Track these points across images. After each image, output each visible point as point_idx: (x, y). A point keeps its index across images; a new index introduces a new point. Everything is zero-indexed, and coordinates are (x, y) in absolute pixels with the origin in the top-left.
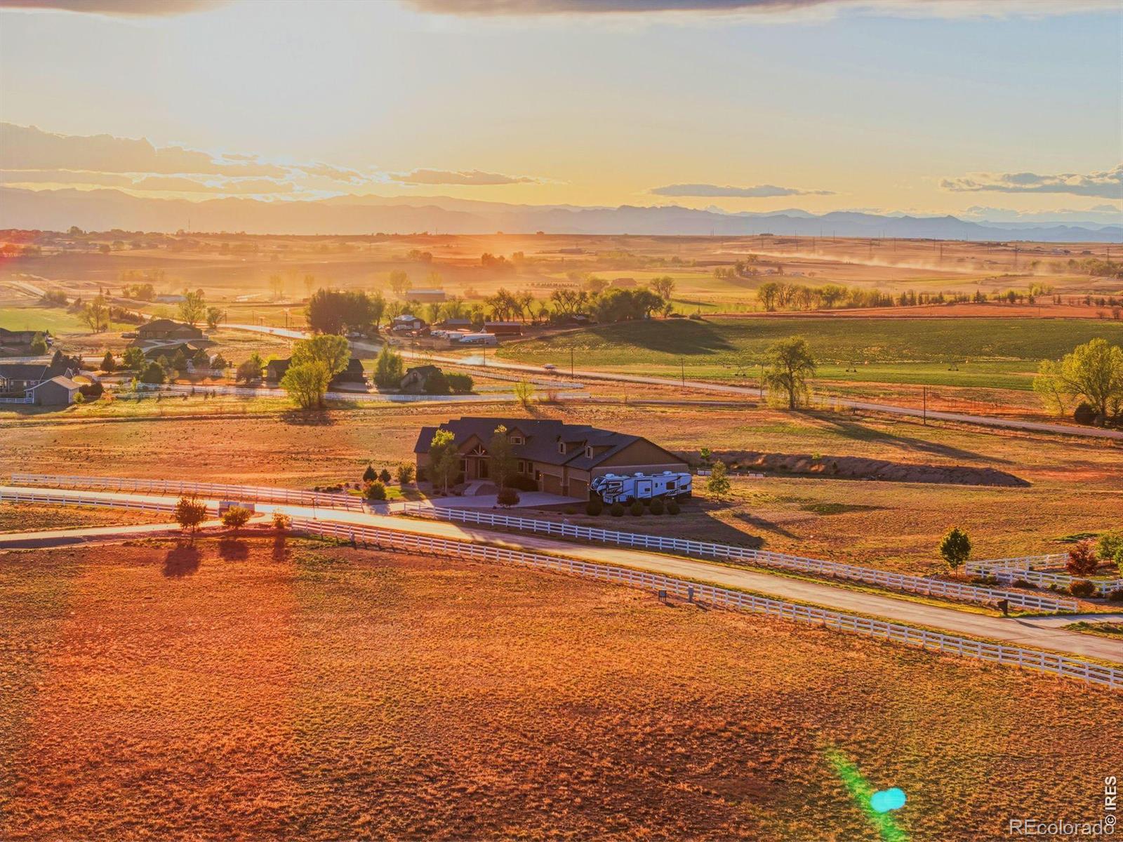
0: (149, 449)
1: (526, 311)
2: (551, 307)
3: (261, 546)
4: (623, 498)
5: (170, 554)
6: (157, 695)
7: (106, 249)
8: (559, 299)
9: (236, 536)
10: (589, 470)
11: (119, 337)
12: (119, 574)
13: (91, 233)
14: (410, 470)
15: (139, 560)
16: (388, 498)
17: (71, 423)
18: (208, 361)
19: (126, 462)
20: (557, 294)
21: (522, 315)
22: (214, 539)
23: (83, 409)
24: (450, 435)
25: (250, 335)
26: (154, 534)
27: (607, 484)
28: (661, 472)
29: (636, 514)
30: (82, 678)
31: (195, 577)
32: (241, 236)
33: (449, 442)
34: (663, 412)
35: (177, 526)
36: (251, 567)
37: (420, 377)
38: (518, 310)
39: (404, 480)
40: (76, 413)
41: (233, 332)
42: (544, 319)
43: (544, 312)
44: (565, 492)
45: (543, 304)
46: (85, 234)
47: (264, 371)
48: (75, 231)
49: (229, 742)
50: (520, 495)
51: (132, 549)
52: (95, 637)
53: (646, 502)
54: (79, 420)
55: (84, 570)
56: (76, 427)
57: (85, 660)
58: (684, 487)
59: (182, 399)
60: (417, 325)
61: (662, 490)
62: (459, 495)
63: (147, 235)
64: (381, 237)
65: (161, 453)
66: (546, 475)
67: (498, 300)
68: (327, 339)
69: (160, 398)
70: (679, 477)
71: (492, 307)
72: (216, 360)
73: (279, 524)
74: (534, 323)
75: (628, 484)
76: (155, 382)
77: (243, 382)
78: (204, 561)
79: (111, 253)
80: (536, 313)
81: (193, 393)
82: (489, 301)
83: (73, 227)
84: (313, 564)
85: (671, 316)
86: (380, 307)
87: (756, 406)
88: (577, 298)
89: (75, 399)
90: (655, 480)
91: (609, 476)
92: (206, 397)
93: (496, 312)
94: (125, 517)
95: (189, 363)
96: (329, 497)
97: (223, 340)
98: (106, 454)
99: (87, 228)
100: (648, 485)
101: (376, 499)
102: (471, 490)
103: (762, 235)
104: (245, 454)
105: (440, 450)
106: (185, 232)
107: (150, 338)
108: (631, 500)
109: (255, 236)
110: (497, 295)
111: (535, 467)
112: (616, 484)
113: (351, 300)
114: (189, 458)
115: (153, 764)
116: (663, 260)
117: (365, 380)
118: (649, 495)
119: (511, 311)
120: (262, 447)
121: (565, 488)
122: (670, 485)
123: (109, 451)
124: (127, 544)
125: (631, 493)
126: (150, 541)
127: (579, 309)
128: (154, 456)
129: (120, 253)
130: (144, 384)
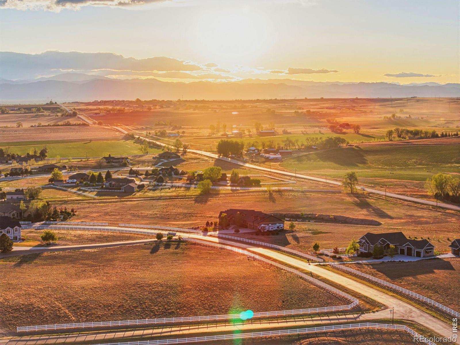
0: (155, 212)
1: (296, 144)
2: (305, 143)
3: (174, 245)
4: (266, 231)
5: (153, 247)
6: (145, 276)
7: (150, 109)
8: (308, 140)
9: (169, 242)
10: (258, 224)
11: (151, 158)
12: (142, 252)
13: (144, 101)
14: (217, 222)
15: (147, 248)
16: (209, 231)
17: (134, 201)
18: (179, 173)
19: (148, 218)
20: (307, 138)
21: (295, 146)
22: (164, 243)
23: (138, 194)
24: (226, 214)
25: (197, 156)
26: (151, 241)
27: (262, 227)
28: (276, 224)
29: (268, 235)
30: (134, 273)
31: (158, 253)
32: (203, 101)
33: (225, 216)
34: (310, 195)
35: (156, 240)
36: (171, 250)
37: (243, 180)
38: (293, 145)
39: (215, 225)
40: (136, 196)
41: (192, 155)
42: (303, 147)
43: (302, 145)
44: (253, 229)
45: (302, 142)
46: (142, 102)
47: (196, 177)
48: (138, 100)
49: (154, 282)
50: (240, 230)
51: (146, 245)
52: (136, 266)
53: (271, 231)
54: (137, 199)
55: (135, 251)
56: (135, 202)
57: (134, 270)
58: (282, 228)
59: (168, 189)
60: (256, 151)
61: (276, 228)
62: (227, 229)
63: (166, 101)
64: (258, 101)
65: (158, 214)
66: (249, 224)
67: (286, 141)
68: (214, 168)
69: (162, 189)
70: (280, 225)
71: (284, 143)
72: (181, 173)
73: (180, 238)
74: (299, 149)
75: (267, 227)
76: (161, 182)
77: (188, 182)
78: (161, 248)
79: (152, 110)
80: (300, 145)
81: (172, 187)
82: (283, 141)
83: (137, 99)
84: (184, 249)
85: (349, 146)
86: (242, 146)
87: (341, 192)
88: (315, 140)
89: (136, 190)
90: (274, 226)
91: (262, 225)
92: (176, 188)
93: (285, 145)
94: (145, 237)
95: (173, 173)
96: (194, 231)
97: (187, 159)
98: (143, 214)
99: (143, 99)
100: (272, 227)
101: (205, 231)
102: (231, 228)
103: (412, 97)
104: (180, 214)
105: (223, 218)
106: (181, 100)
107: (162, 159)
108: (268, 231)
109: (208, 101)
110: (286, 139)
111: (247, 222)
112: (264, 227)
113: (232, 143)
114: (165, 216)
115: (142, 285)
116: (366, 112)
117: (227, 180)
118: (272, 230)
119: (291, 145)
120: (185, 211)
121: (253, 228)
122: (278, 227)
123: (144, 213)
124: (145, 244)
125: (268, 229)
126: (150, 243)
127: (315, 144)
128: (155, 215)
129: (156, 110)
130: (158, 183)
